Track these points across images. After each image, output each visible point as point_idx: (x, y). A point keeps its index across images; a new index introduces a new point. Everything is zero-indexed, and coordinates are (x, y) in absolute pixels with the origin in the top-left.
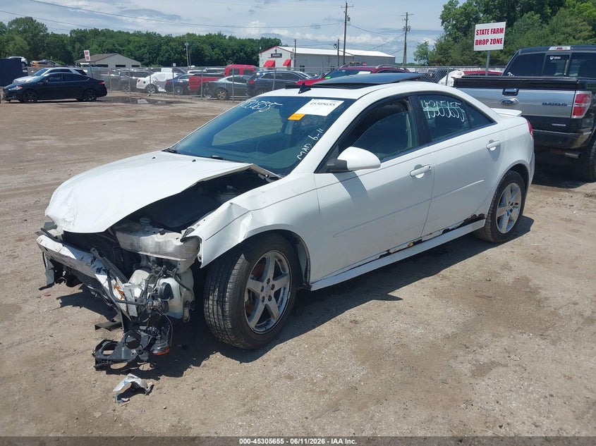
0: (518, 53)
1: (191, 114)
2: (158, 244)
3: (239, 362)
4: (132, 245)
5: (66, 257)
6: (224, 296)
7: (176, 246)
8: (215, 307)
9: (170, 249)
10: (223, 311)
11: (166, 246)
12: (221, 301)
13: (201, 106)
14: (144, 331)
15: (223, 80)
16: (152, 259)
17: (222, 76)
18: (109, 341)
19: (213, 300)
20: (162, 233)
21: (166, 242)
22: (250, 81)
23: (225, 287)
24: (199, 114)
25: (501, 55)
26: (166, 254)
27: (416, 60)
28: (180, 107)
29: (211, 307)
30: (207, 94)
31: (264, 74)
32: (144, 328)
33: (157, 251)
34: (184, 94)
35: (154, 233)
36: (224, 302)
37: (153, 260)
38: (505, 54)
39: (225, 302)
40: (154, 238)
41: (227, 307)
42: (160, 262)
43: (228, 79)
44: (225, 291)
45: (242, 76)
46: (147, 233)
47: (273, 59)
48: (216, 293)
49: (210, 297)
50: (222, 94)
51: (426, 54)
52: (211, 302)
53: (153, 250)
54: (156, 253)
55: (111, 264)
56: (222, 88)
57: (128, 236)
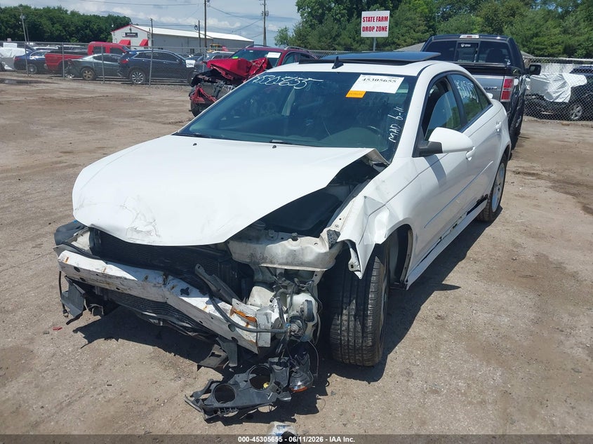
0: (431, 40)
1: (63, 95)
2: (293, 253)
3: (365, 383)
4: (252, 255)
5: (117, 277)
6: (366, 309)
7: (320, 254)
8: (352, 324)
9: (309, 257)
10: (364, 326)
11: (303, 254)
12: (361, 315)
13: (69, 86)
14: (277, 364)
15: (89, 58)
16: (278, 272)
17: (86, 54)
18: (217, 382)
19: (349, 315)
20: (295, 239)
21: (302, 249)
22: (121, 60)
23: (366, 298)
24: (71, 95)
25: (353, 44)
26: (302, 264)
27: (276, 45)
28: (44, 88)
29: (346, 323)
30: (69, 73)
31: (138, 53)
32: (276, 360)
33: (290, 261)
34: (38, 73)
35: (283, 239)
36: (365, 316)
37: (281, 274)
38: (357, 43)
39: (367, 316)
40: (285, 246)
41: (370, 322)
42: (289, 275)
43: (94, 58)
44: (366, 303)
45: (110, 55)
46: (274, 240)
47: (128, 39)
48: (353, 306)
49: (344, 312)
50: (88, 74)
51: (286, 39)
52: (345, 318)
53: (284, 261)
54: (287, 264)
55: (222, 284)
56: (88, 67)
57: (249, 245)
